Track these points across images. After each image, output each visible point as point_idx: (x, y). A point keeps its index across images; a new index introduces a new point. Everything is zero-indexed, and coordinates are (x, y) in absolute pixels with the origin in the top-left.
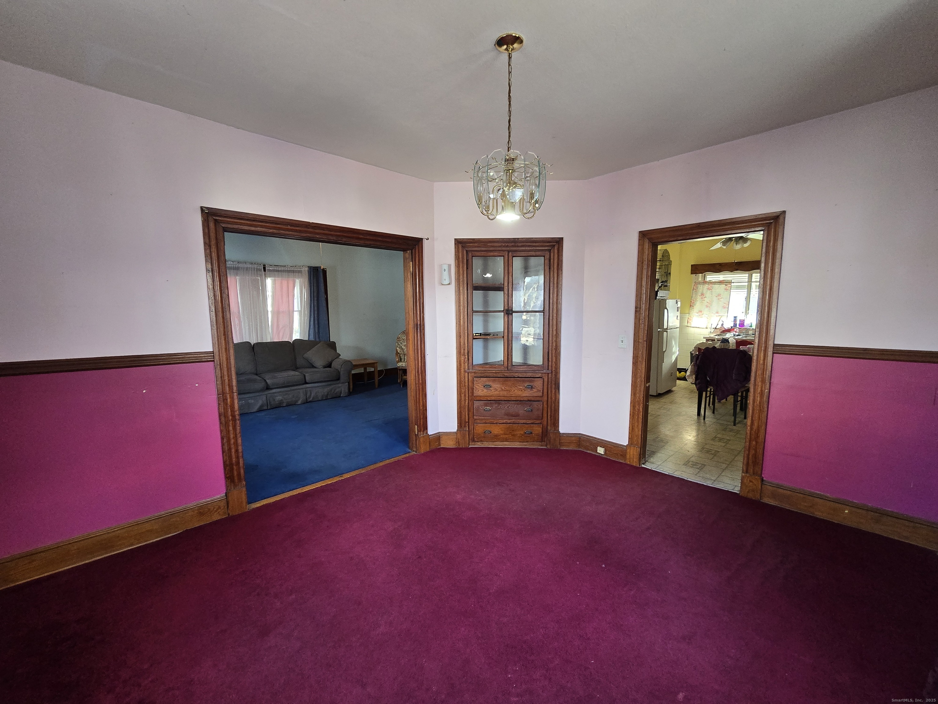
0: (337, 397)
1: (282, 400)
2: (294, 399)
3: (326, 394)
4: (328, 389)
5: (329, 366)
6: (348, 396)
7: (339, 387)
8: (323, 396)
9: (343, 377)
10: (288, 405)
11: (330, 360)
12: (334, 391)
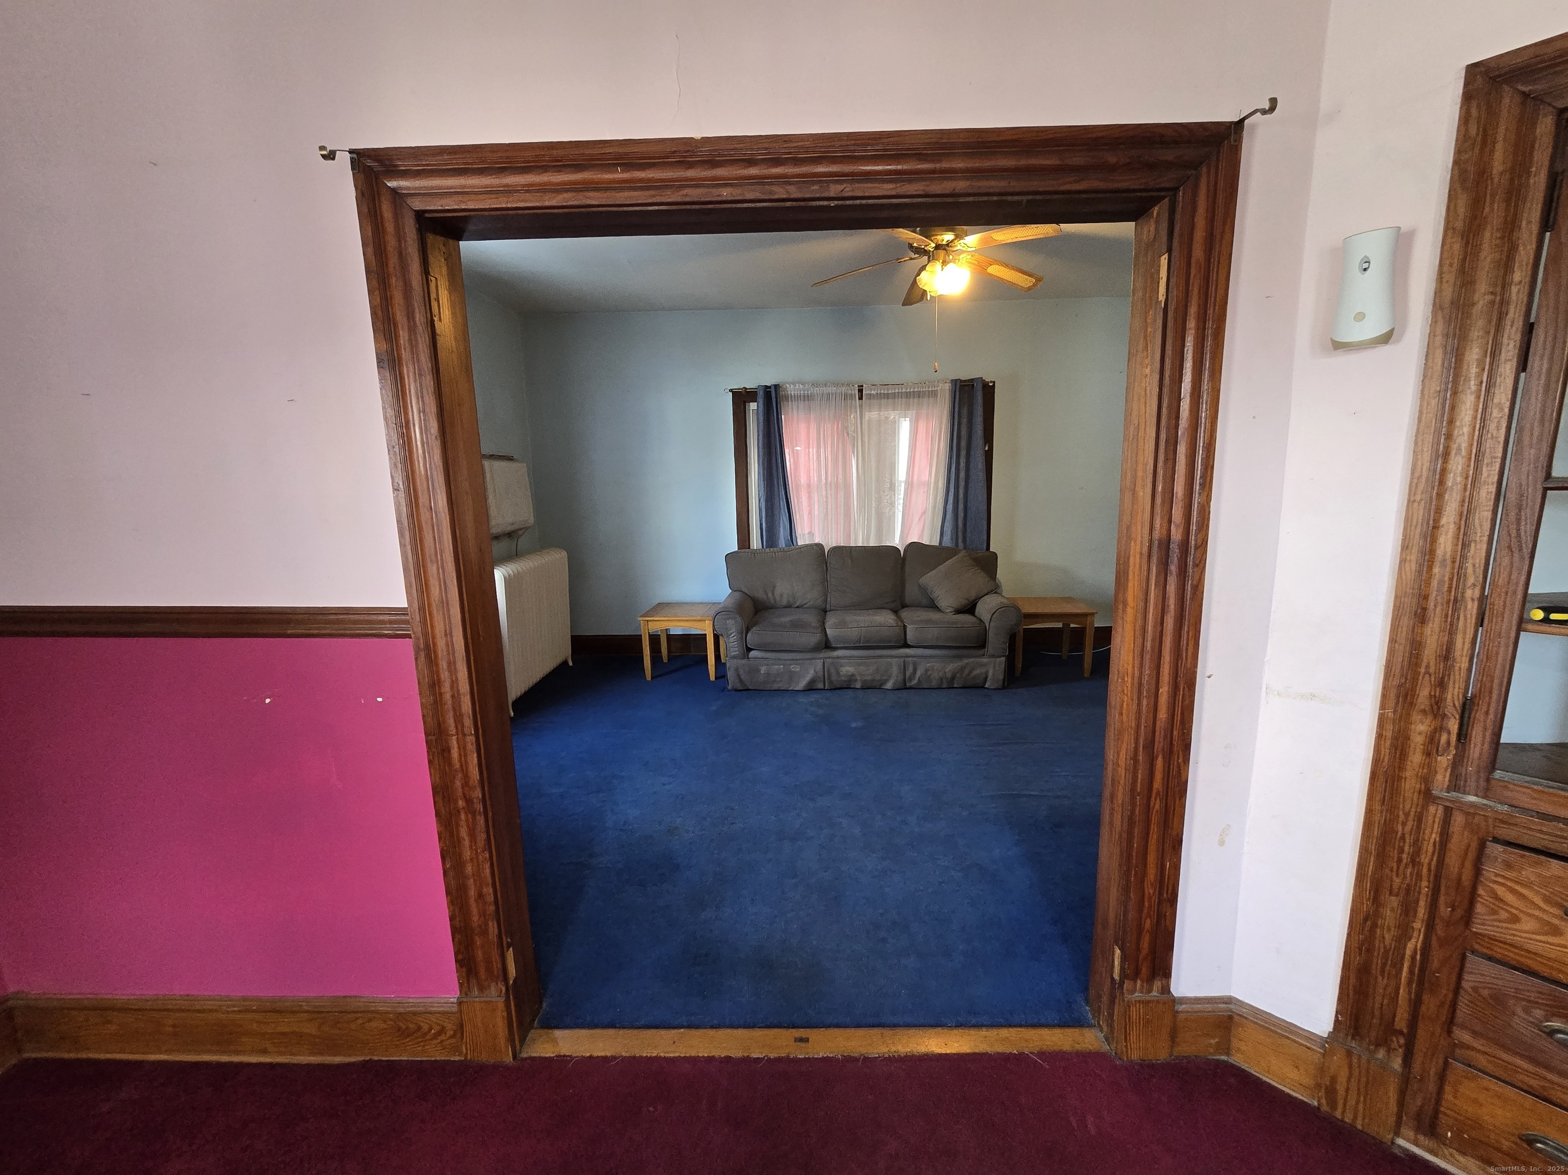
0: (976, 686)
1: (853, 675)
2: (878, 677)
3: (949, 675)
4: (956, 665)
5: (969, 608)
6: (1004, 688)
7: (984, 665)
8: (941, 679)
9: (996, 641)
10: (867, 687)
11: (973, 595)
12: (970, 672)
